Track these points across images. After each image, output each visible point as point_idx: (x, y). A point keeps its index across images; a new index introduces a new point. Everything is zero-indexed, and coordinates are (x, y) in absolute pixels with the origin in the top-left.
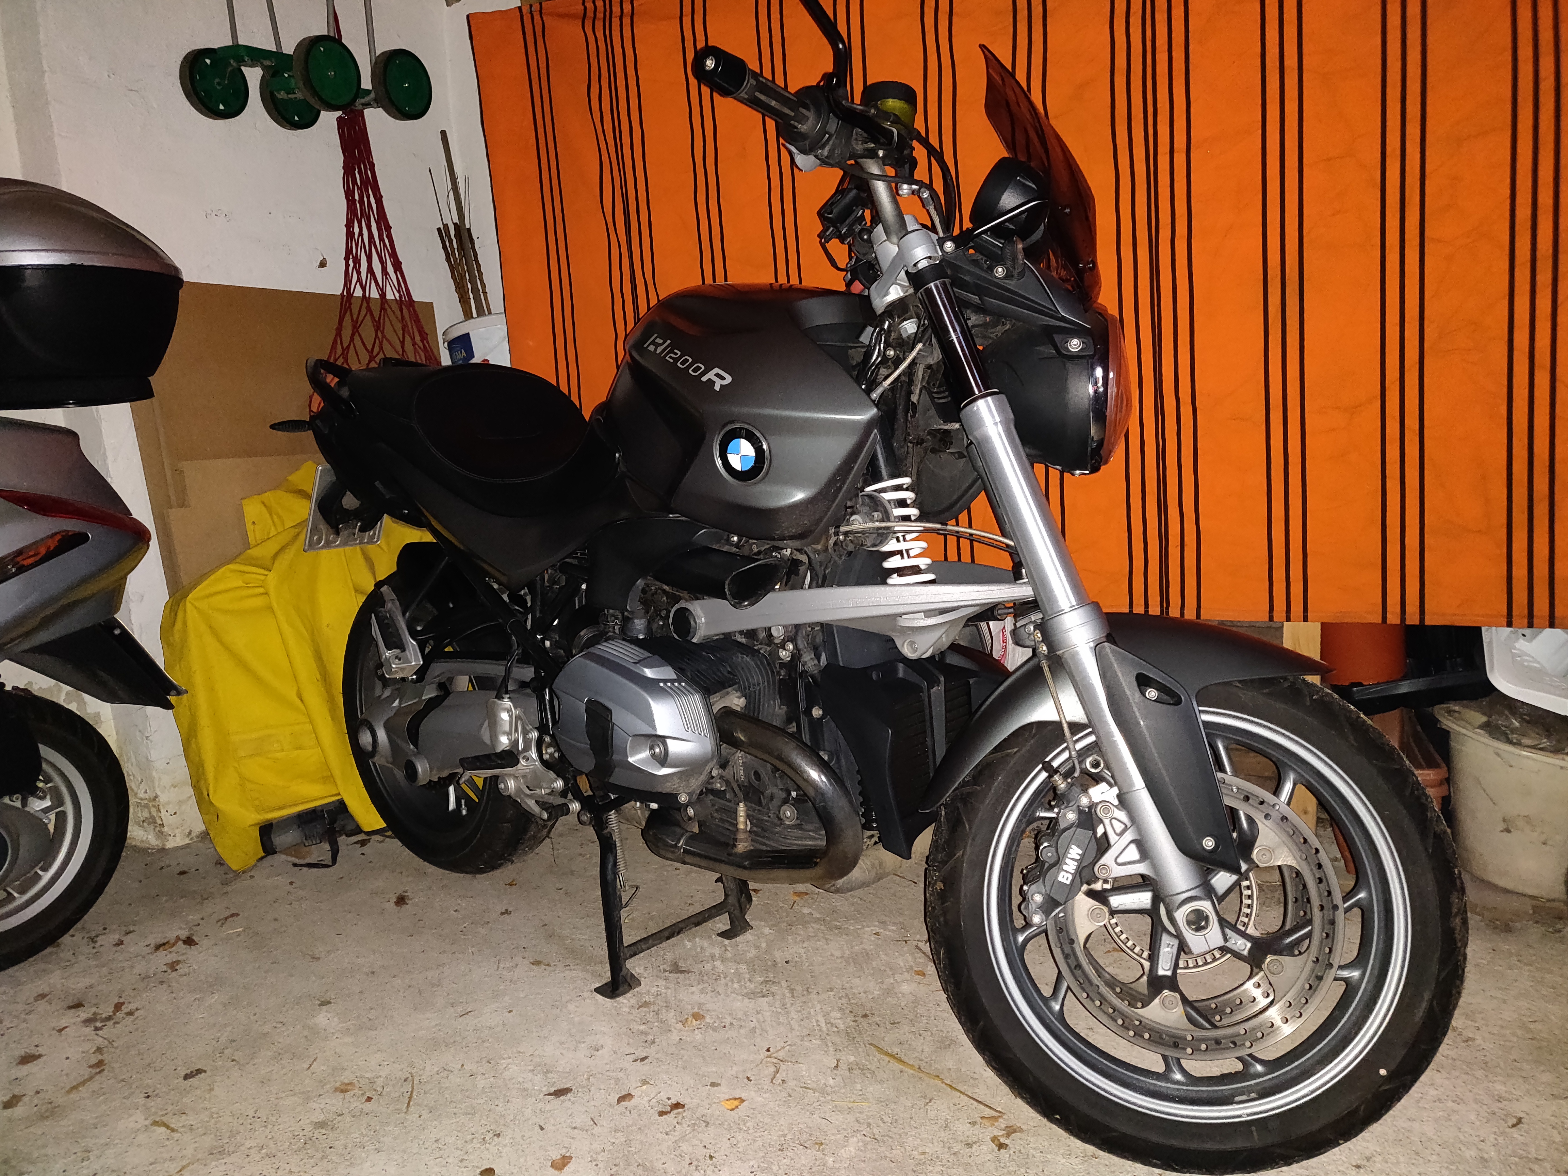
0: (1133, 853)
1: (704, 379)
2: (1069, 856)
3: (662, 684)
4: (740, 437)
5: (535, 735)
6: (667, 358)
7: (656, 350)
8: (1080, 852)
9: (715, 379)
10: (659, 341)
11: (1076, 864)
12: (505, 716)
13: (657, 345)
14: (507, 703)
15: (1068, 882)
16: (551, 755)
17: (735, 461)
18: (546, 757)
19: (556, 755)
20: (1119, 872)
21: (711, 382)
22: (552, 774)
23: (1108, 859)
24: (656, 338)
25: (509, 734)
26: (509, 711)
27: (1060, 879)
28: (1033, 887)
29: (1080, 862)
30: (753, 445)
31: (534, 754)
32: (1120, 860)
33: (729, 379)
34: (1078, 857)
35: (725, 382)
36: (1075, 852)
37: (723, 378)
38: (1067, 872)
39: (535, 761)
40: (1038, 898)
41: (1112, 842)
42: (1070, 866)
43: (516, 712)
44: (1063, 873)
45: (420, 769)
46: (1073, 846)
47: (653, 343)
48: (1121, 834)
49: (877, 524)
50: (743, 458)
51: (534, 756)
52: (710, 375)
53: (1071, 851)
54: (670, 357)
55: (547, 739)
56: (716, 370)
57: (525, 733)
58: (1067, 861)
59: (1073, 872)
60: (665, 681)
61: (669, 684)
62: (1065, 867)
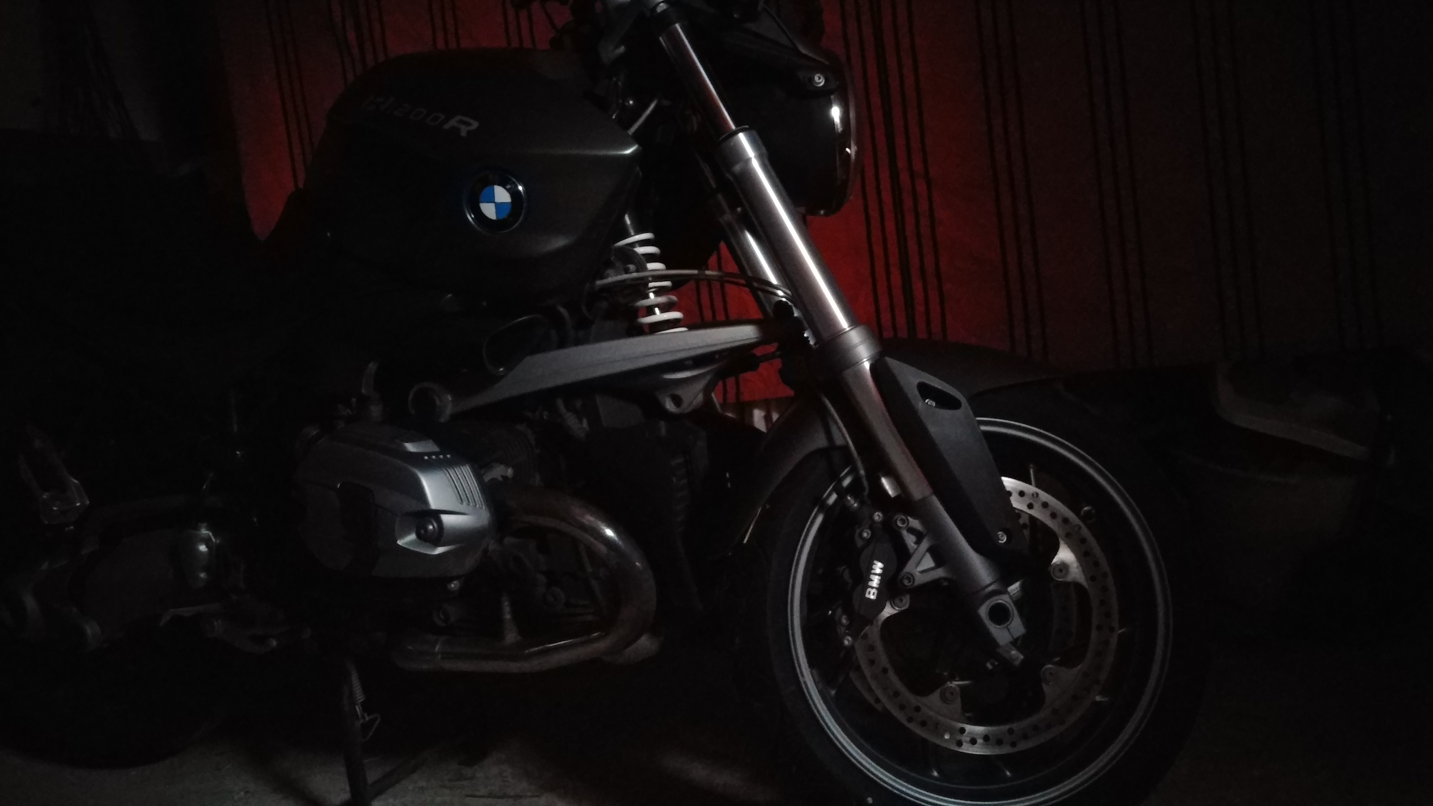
1: (447, 127)
3: (426, 458)
4: (494, 184)
6: (396, 113)
7: (377, 108)
9: (459, 125)
10: (379, 100)
13: (378, 105)
14: (204, 531)
17: (489, 210)
20: (920, 579)
21: (456, 130)
23: (909, 568)
24: (374, 98)
29: (883, 576)
30: (508, 190)
32: (919, 569)
33: (475, 125)
35: (471, 128)
37: (468, 124)
40: (845, 620)
41: (911, 551)
43: (216, 541)
47: (372, 103)
48: (918, 542)
49: (635, 275)
50: (499, 206)
52: (453, 123)
54: (400, 112)
56: (458, 118)
60: (429, 454)
61: (434, 457)
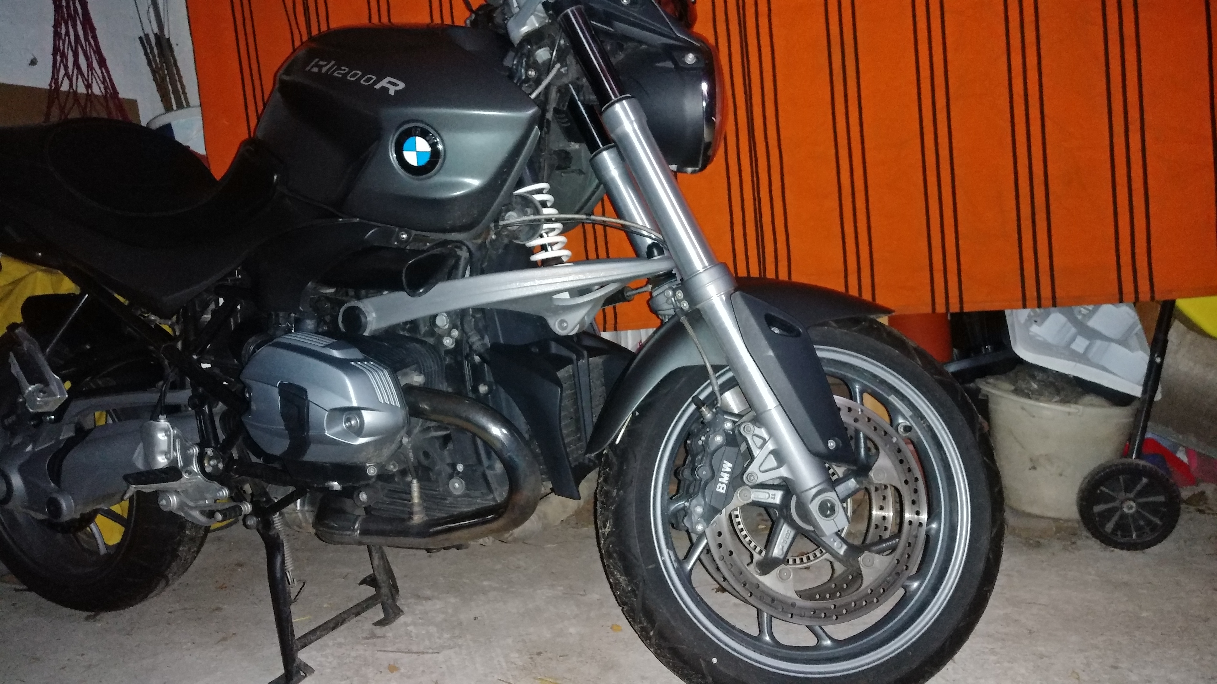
0: (772, 462)
1: (377, 87)
2: (723, 470)
3: (352, 363)
4: (416, 136)
5: (195, 450)
6: (335, 74)
7: (320, 70)
8: (730, 465)
9: (388, 86)
10: (321, 63)
11: (729, 475)
12: (161, 436)
13: (321, 67)
14: (163, 423)
15: (724, 491)
16: (215, 467)
17: (411, 158)
18: (208, 470)
19: (221, 466)
20: (762, 478)
21: (385, 90)
22: (216, 485)
23: (753, 468)
24: (318, 62)
25: (166, 453)
26: (166, 431)
27: (717, 490)
28: (694, 502)
29: (731, 474)
30: (428, 141)
31: (195, 468)
32: (762, 469)
33: (402, 85)
34: (729, 470)
35: (398, 88)
36: (727, 466)
37: (397, 85)
38: (722, 483)
39: (196, 474)
40: (699, 510)
41: (754, 455)
42: (725, 478)
43: (174, 432)
44: (719, 485)
45: (64, 505)
46: (725, 462)
47: (316, 65)
48: (761, 447)
49: (532, 217)
50: (419, 154)
51: (196, 470)
52: (384, 83)
53: (724, 466)
54: (339, 73)
55: (209, 452)
56: (389, 79)
57: (184, 450)
58: (722, 474)
59: (727, 482)
60: (354, 360)
61: (359, 363)
62: (720, 480)
